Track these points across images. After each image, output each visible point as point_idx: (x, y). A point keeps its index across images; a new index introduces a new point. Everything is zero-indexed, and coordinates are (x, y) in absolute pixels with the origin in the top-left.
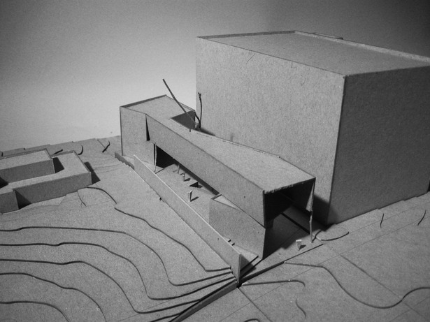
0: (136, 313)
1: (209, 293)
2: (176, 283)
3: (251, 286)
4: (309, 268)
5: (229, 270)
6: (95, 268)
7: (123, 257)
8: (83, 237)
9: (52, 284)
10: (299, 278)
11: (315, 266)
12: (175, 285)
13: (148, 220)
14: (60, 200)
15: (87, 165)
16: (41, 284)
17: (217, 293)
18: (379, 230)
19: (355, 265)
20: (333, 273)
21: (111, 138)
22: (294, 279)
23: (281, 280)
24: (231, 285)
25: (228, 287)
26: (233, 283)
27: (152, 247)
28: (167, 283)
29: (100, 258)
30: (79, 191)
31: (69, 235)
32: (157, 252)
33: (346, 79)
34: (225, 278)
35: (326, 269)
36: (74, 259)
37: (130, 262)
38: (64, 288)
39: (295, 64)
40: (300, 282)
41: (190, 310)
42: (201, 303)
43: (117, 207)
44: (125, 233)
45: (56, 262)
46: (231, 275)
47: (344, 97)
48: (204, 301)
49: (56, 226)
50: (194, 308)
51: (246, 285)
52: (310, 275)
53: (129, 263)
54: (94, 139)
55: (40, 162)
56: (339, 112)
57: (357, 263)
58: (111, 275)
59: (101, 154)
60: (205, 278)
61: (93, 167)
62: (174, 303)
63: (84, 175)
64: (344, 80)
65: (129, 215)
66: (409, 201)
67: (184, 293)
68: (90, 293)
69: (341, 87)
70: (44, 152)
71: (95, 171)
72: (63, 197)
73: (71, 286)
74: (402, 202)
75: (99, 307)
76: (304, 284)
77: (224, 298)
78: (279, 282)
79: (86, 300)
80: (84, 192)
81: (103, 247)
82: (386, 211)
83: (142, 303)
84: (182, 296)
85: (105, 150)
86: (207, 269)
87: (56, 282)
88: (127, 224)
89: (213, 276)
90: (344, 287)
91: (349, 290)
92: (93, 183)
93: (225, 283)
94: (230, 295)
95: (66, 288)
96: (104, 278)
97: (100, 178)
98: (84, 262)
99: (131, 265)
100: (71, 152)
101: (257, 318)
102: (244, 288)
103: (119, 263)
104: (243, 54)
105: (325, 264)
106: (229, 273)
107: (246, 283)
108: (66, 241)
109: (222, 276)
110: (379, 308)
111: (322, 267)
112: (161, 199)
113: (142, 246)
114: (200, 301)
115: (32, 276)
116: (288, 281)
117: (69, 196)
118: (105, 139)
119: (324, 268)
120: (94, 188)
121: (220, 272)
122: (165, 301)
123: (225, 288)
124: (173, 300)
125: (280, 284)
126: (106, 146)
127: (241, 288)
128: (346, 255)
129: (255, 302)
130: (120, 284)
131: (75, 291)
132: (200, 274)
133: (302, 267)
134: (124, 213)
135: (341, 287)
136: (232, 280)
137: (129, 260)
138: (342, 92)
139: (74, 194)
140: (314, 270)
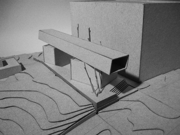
0: (42, 130)
1: (81, 117)
3: (103, 113)
4: (132, 102)
5: (92, 105)
6: (21, 109)
7: (35, 103)
8: (16, 94)
10: (128, 107)
11: (135, 101)
12: (63, 114)
13: (49, 85)
14: (6, 78)
15: (21, 64)
17: (85, 117)
18: (165, 83)
19: (156, 99)
20: (145, 103)
21: (32, 53)
22: (125, 108)
23: (119, 109)
24: (93, 113)
25: (91, 114)
26: (94, 112)
27: (51, 97)
28: (59, 114)
29: (23, 104)
30: (15, 74)
31: (8, 94)
32: (53, 99)
34: (90, 109)
35: (141, 102)
36: (11, 105)
39: (118, 3)
40: (128, 109)
41: (72, 127)
42: (77, 123)
43: (34, 80)
44: (37, 91)
46: (93, 108)
47: (144, 15)
50: (74, 125)
52: (133, 105)
53: (39, 105)
54: (25, 54)
56: (142, 23)
58: (29, 112)
59: (28, 60)
60: (79, 110)
62: (62, 123)
64: (143, 6)
65: (39, 83)
67: (68, 118)
68: (17, 121)
69: (142, 10)
71: (24, 66)
72: (8, 78)
73: (7, 119)
74: (173, 71)
75: (22, 128)
77: (89, 120)
79: (15, 125)
81: (26, 99)
83: (45, 125)
84: (67, 120)
85: (30, 58)
86: (79, 105)
88: (38, 87)
89: (83, 108)
91: (154, 111)
92: (22, 71)
93: (90, 112)
94: (93, 118)
95: (5, 120)
96: (25, 113)
97: (26, 68)
98: (15, 106)
99: (40, 106)
101: (108, 129)
102: (99, 114)
103: (34, 106)
105: (140, 100)
106: (92, 107)
107: (101, 111)
108: (7, 97)
109: (88, 109)
110: (172, 118)
111: (139, 101)
112: (56, 75)
113: (46, 97)
114: (77, 121)
116: (122, 109)
118: (30, 54)
119: (140, 101)
120: (23, 73)
121: (87, 107)
122: (57, 123)
123: (90, 115)
124: (62, 122)
125: (118, 111)
126: (30, 56)
127: (98, 114)
128: (150, 95)
129: (106, 120)
130: (34, 116)
131: (10, 121)
132: (77, 108)
133: (128, 102)
134: (37, 82)
135: (150, 110)
136: (93, 110)
137: (39, 104)
138: (143, 12)
139: (13, 76)
140: (135, 103)
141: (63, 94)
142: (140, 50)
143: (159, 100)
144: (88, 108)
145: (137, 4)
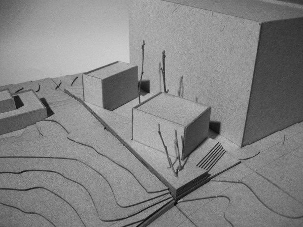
1: (152, 213)
2: (123, 205)
3: (185, 203)
4: (231, 184)
5: (168, 191)
6: (52, 192)
7: (75, 182)
8: (41, 165)
9: (16, 210)
10: (224, 193)
11: (236, 183)
13: (95, 147)
14: (22, 130)
15: (43, 101)
16: (7, 209)
18: (283, 149)
19: (269, 181)
20: (252, 188)
21: (61, 77)
22: (220, 195)
23: (210, 196)
24: (170, 204)
25: (167, 206)
26: (172, 202)
27: (101, 172)
28: (115, 206)
29: (57, 183)
30: (37, 123)
31: (29, 164)
32: (105, 176)
33: (262, 25)
34: (164, 199)
35: (245, 185)
36: (35, 185)
37: (83, 186)
38: (26, 213)
39: (215, 14)
40: (225, 197)
42: (146, 222)
43: (70, 136)
44: (77, 160)
45: (19, 188)
46: (169, 196)
48: (148, 220)
49: (18, 155)
51: (180, 202)
52: (233, 191)
53: (81, 187)
54: (48, 79)
55: (3, 101)
56: (255, 54)
57: (270, 179)
58: (67, 199)
59: (54, 91)
60: (148, 199)
61: (48, 102)
63: (40, 110)
64: (260, 26)
65: (79, 143)
66: (302, 123)
67: (130, 213)
68: (50, 218)
69: (257, 33)
70: (6, 91)
71: (50, 106)
72: (24, 129)
73: (32, 211)
74: (297, 124)
76: (229, 199)
77: (164, 216)
78: (208, 198)
79: (46, 223)
80: (41, 124)
81: (59, 173)
82: (286, 132)
84: (129, 217)
85: (58, 87)
86: (148, 191)
87: (20, 207)
88: (79, 152)
89: (154, 197)
90: (262, 200)
91: (266, 203)
92: (48, 116)
93: (165, 203)
94: (169, 212)
95: (28, 213)
96: (61, 202)
97: (54, 112)
98: (43, 188)
99: (83, 189)
100: (30, 90)
102: (180, 205)
103: (73, 187)
104: (169, 6)
105: (244, 181)
106: (168, 193)
107: (181, 200)
108: (27, 169)
109: (161, 197)
110: (293, 218)
111: (242, 183)
112: (105, 128)
113: (91, 171)
114: (145, 220)
116: (215, 197)
117: (28, 128)
118: (57, 79)
119: (244, 184)
120: (50, 120)
121: (160, 194)
122: (114, 222)
123: (165, 207)
124: (121, 221)
125: (209, 200)
126: (58, 84)
127: (177, 205)
128: (260, 172)
129: (190, 217)
130: (75, 208)
131: (36, 215)
132: (143, 196)
133: (225, 183)
134: (75, 141)
135: (260, 200)
136: (170, 199)
137: (81, 185)
138: (258, 37)
139: (33, 126)
140: (235, 186)
141: (119, 167)
142: (249, 96)
143: (274, 182)
144: (163, 196)
145: (248, 21)
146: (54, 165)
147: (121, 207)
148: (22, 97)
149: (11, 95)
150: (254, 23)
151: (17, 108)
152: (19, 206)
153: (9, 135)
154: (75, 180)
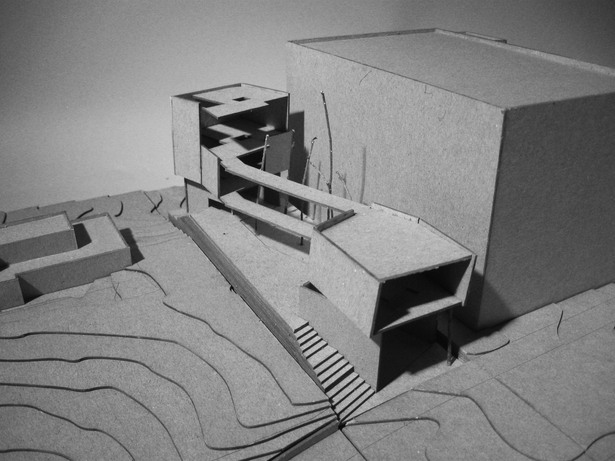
1: (297, 439)
2: (248, 424)
3: (360, 426)
4: (447, 398)
5: (328, 404)
6: (130, 397)
7: (171, 381)
8: (115, 348)
9: (67, 423)
10: (433, 414)
11: (457, 395)
13: (210, 321)
14: (85, 288)
15: (127, 235)
16: (52, 422)
17: (308, 439)
18: (556, 337)
19: (516, 394)
20: (483, 407)
21: (163, 190)
22: (426, 415)
23: (405, 417)
24: (330, 426)
25: (324, 429)
26: (333, 424)
27: (215, 364)
28: (234, 424)
29: (136, 380)
30: (113, 275)
31: (92, 347)
32: (222, 373)
33: (507, 114)
34: (321, 416)
35: (473, 400)
36: (102, 384)
37: (183, 388)
38: (84, 429)
39: (430, 88)
40: (433, 420)
42: (284, 455)
43: (169, 300)
44: (176, 343)
45: (75, 388)
46: (329, 411)
47: (502, 141)
48: (288, 452)
49: (76, 331)
51: (351, 425)
52: (448, 409)
53: (180, 389)
54: (140, 192)
55: (55, 234)
56: (495, 164)
57: (519, 391)
58: (154, 409)
59: (148, 216)
60: (291, 415)
61: (136, 236)
62: (242, 455)
63: (119, 252)
64: (503, 115)
65: (183, 313)
66: (601, 289)
67: (259, 439)
68: (122, 437)
69: (499, 127)
70: (62, 216)
71: (138, 244)
72: (90, 285)
73: (94, 426)
74: (590, 291)
75: (134, 459)
76: (439, 424)
77: (318, 446)
78: (401, 420)
79: (115, 447)
80: (122, 276)
81: (144, 365)
83: (197, 455)
84: (255, 444)
85: (155, 208)
86: (294, 402)
88: (181, 328)
89: (303, 412)
90: (498, 429)
91: (505, 434)
92: (133, 264)
93: (321, 423)
94: (327, 441)
95: (87, 429)
96: (143, 414)
97: (144, 255)
98: (115, 389)
99: (183, 393)
100: (104, 215)
102: (348, 429)
103: (165, 390)
104: (353, 69)
105: (472, 393)
106: (327, 407)
107: (352, 421)
108: (90, 355)
109: (316, 414)
111: (467, 396)
112: (232, 288)
113: (200, 363)
114: (282, 451)
115: (39, 410)
116: (415, 419)
117: (97, 282)
118: (154, 192)
119: (470, 398)
120: (135, 271)
121: (313, 407)
122: (230, 452)
123: (321, 431)
124: (242, 451)
125: (402, 423)
126: (156, 204)
127: (344, 429)
128: (503, 378)
129: (364, 452)
130: (166, 425)
131: (100, 434)
132: (284, 409)
133: (437, 396)
134: (176, 310)
135: (494, 429)
136: (331, 418)
137: (180, 386)
138: (500, 134)
139: (105, 279)
140: (454, 401)
141: (249, 359)
142: (486, 239)
143: (525, 397)
144: (318, 413)
145: (484, 105)
146: (138, 349)
147: (244, 426)
148: (90, 226)
149: (70, 222)
150: (493, 109)
151: (80, 246)
152: (73, 418)
153: (63, 294)
154: (170, 377)
